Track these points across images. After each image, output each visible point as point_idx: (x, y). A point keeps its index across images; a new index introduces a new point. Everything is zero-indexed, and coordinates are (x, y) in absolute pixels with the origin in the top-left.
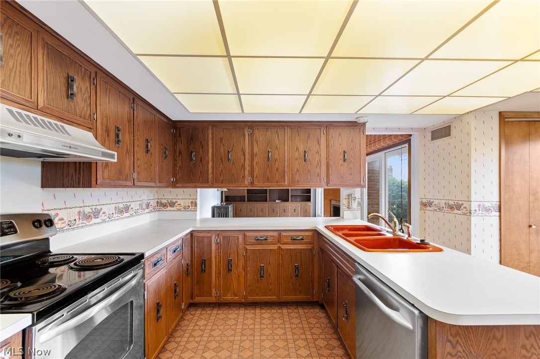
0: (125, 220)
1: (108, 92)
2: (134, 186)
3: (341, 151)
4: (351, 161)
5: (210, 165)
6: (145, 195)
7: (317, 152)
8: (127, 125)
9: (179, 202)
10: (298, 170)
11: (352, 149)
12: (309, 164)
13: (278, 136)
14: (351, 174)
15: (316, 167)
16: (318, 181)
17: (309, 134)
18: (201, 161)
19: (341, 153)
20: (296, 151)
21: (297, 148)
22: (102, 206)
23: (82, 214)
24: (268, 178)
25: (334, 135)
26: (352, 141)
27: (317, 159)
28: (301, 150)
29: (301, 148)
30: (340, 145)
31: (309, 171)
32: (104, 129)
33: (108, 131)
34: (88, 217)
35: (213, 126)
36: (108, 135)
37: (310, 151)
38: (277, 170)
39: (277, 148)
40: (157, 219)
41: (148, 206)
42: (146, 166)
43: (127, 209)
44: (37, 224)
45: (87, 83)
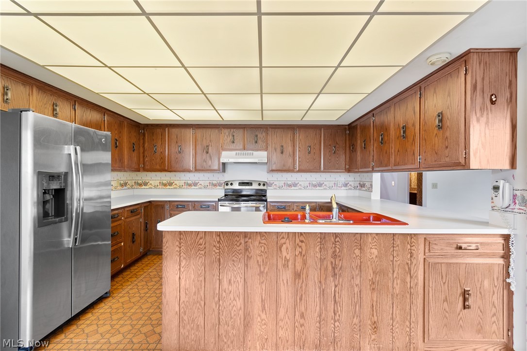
1: (276, 133)
5: (358, 154)
6: (342, 177)
8: (290, 143)
9: (367, 184)
14: (447, 147)
15: (412, 144)
18: (355, 151)
22: (298, 182)
23: (286, 184)
32: (273, 149)
33: (275, 149)
34: (290, 186)
36: (276, 151)
40: (358, 195)
41: (346, 185)
42: (308, 161)
43: (320, 185)
44: (259, 184)
45: (264, 134)
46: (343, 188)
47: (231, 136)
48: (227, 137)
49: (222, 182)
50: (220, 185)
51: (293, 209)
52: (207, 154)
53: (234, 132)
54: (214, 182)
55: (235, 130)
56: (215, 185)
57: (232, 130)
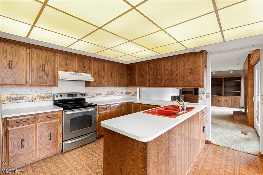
0: (111, 97)
1: (96, 63)
2: (106, 87)
3: (188, 68)
4: (195, 73)
5: (136, 79)
6: (121, 89)
7: (176, 70)
8: (103, 70)
9: (132, 92)
10: (167, 79)
11: (195, 67)
12: (172, 76)
13: (159, 65)
14: (194, 80)
15: (176, 77)
16: (177, 84)
17: (173, 62)
18: (134, 77)
19: (189, 69)
20: (167, 70)
21: (167, 69)
22: (102, 92)
23: (96, 94)
24: (155, 83)
25: (185, 61)
26: (195, 62)
27: (176, 73)
28: (169, 70)
29: (169, 69)
30: (188, 65)
31: (172, 80)
32: (94, 72)
33: (95, 73)
34: (98, 95)
35: (138, 64)
36: (96, 74)
37: (173, 70)
38: (159, 79)
39: (159, 70)
40: (126, 98)
41: (122, 93)
42: (111, 81)
43: (112, 94)
44: (82, 95)
45: (89, 63)
46: (121, 95)
47: (65, 60)
48: (62, 60)
49: (50, 95)
50: (48, 97)
51: (110, 108)
52: (44, 72)
53: (68, 57)
54: (42, 95)
55: (68, 56)
56: (43, 98)
57: (66, 56)
